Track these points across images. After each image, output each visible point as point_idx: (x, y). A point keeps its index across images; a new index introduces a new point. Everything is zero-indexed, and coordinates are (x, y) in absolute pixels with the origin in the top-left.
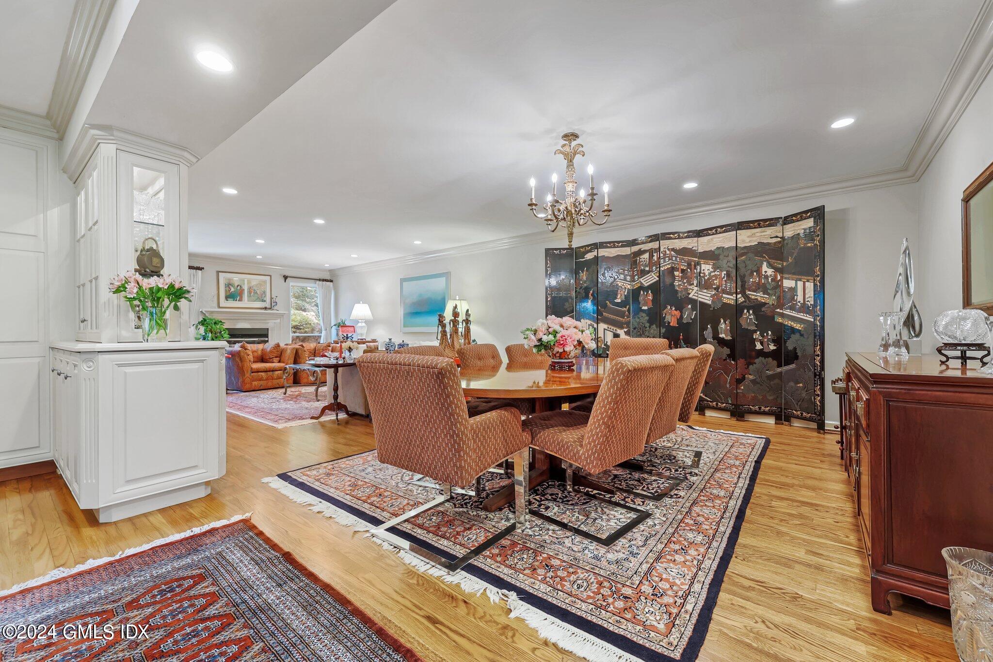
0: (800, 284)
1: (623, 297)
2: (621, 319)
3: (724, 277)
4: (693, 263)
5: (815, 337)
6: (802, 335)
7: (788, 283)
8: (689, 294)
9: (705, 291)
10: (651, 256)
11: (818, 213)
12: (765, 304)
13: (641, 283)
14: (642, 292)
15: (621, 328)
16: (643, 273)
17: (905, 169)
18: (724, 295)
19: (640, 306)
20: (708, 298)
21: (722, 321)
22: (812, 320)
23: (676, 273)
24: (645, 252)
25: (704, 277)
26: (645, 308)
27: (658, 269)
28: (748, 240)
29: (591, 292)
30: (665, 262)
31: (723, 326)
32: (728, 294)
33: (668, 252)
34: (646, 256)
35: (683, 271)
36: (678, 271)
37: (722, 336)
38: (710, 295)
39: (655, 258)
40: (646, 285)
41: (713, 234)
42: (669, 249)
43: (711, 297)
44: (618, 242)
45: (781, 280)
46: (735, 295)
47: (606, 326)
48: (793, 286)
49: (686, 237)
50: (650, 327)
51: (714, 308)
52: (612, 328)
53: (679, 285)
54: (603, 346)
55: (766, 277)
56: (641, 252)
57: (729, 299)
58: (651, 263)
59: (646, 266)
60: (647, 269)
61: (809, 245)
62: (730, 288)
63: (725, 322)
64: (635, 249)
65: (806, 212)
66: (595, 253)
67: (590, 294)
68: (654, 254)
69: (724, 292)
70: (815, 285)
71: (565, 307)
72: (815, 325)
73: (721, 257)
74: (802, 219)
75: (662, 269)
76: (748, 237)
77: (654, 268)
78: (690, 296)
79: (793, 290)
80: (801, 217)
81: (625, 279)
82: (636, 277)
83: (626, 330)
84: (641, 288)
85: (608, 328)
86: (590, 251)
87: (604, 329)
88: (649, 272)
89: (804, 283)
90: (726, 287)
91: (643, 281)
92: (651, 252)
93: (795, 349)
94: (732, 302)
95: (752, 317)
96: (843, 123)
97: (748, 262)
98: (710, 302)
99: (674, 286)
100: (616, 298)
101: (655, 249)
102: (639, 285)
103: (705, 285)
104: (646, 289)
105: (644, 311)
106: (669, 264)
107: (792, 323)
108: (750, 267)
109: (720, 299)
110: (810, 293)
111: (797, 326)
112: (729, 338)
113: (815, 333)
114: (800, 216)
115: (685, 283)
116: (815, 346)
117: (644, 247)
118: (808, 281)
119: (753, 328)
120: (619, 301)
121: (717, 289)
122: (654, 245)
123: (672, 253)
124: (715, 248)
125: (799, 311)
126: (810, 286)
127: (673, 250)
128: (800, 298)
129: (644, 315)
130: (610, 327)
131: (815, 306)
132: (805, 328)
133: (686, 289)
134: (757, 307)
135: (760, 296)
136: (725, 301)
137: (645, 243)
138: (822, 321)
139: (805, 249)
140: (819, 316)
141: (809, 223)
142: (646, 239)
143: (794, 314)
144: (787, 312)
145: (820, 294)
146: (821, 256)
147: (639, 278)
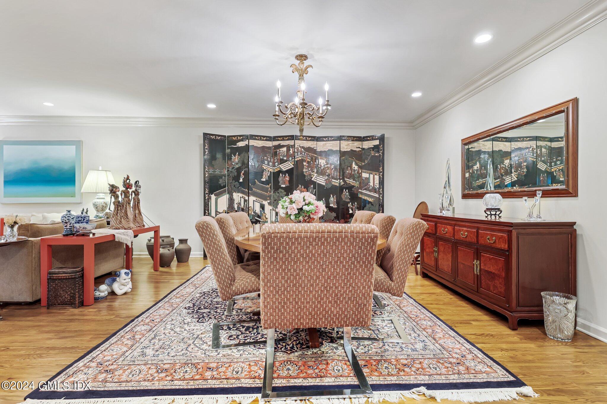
0: (372, 176)
1: (267, 177)
2: (266, 193)
3: (333, 169)
4: (314, 158)
5: (379, 206)
6: (372, 205)
7: (365, 175)
8: (312, 178)
9: (321, 176)
10: (288, 150)
11: (381, 138)
12: (354, 186)
13: (280, 168)
14: (281, 175)
15: (266, 200)
16: (282, 161)
17: (412, 122)
18: (333, 180)
19: (280, 184)
20: (323, 181)
21: (332, 196)
22: (378, 196)
23: (305, 163)
24: (283, 146)
25: (320, 167)
26: (284, 186)
27: (293, 160)
28: (346, 147)
29: (243, 172)
30: (298, 155)
31: (332, 199)
32: (335, 179)
33: (300, 149)
34: (285, 149)
35: (308, 162)
36: (305, 162)
38: (324, 179)
39: (291, 152)
40: (284, 170)
41: (326, 141)
42: (300, 147)
43: (325, 180)
44: (264, 137)
45: (361, 173)
46: (339, 180)
47: (254, 198)
48: (368, 177)
49: (310, 140)
51: (327, 188)
52: (259, 200)
53: (306, 172)
54: (253, 213)
55: (355, 170)
56: (280, 146)
57: (336, 183)
58: (288, 155)
59: (284, 156)
60: (285, 158)
61: (377, 154)
62: (337, 176)
63: (333, 196)
64: (276, 143)
65: (375, 136)
66: (246, 142)
68: (290, 149)
69: (333, 178)
70: (380, 177)
71: (220, 183)
72: (379, 199)
73: (331, 156)
74: (373, 139)
75: (296, 160)
76: (346, 145)
77: (290, 158)
78: (313, 179)
79: (368, 179)
80: (372, 138)
81: (268, 165)
82: (276, 164)
83: (269, 201)
84: (280, 171)
85: (257, 200)
86: (242, 140)
87: (254, 201)
88: (286, 161)
89: (374, 175)
90: (334, 175)
91: (282, 167)
92: (288, 147)
94: (337, 185)
95: (348, 194)
96: (417, 95)
97: (346, 161)
98: (324, 184)
99: (303, 172)
100: (262, 178)
101: (291, 145)
102: (279, 170)
103: (321, 173)
104: (284, 173)
105: (282, 188)
106: (300, 157)
107: (367, 198)
108: (347, 164)
109: (330, 182)
110: (377, 181)
111: (370, 200)
112: (336, 207)
113: (379, 204)
115: (309, 171)
116: (379, 210)
117: (283, 143)
118: (376, 174)
119: (348, 200)
120: (264, 180)
121: (328, 176)
122: (291, 143)
123: (302, 149)
124: (328, 150)
125: (370, 191)
126: (377, 177)
127: (303, 147)
128: (371, 184)
129: (283, 191)
130: (258, 199)
131: (379, 188)
132: (374, 201)
133: (310, 175)
134: (350, 188)
135: (351, 181)
136: (333, 183)
137: (283, 140)
138: (383, 197)
139: (374, 156)
140: (381, 194)
141: (377, 142)
142: (283, 138)
143: (368, 193)
144: (364, 192)
145: (382, 182)
146: (383, 161)
147: (279, 164)
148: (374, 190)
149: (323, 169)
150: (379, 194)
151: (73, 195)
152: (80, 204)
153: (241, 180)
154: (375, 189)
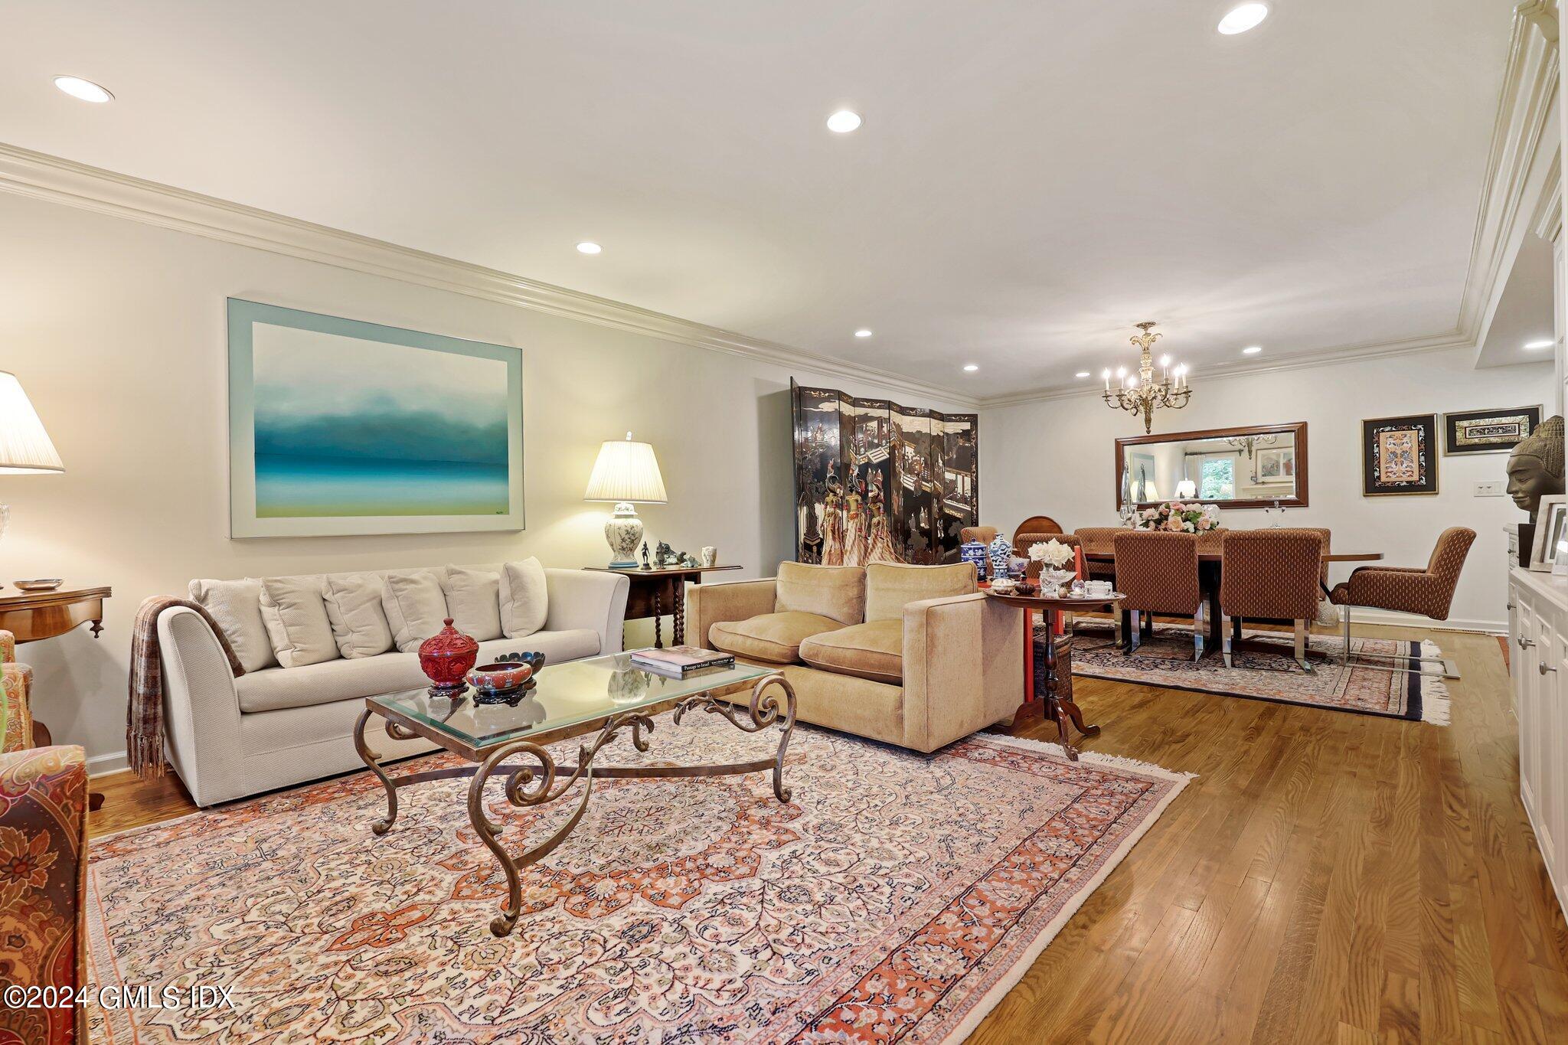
0: (960, 477)
3: (923, 464)
4: (903, 444)
6: (962, 523)
7: (949, 476)
10: (880, 427)
11: (973, 419)
13: (869, 459)
14: (870, 471)
16: (871, 446)
18: (923, 482)
20: (911, 484)
21: (922, 509)
22: (970, 509)
23: (896, 452)
24: (872, 419)
25: (908, 460)
27: (887, 444)
28: (933, 429)
30: (892, 436)
31: (923, 514)
32: (926, 481)
34: (874, 424)
35: (898, 450)
37: (922, 525)
38: (913, 481)
39: (885, 429)
40: (875, 462)
41: (913, 416)
43: (914, 483)
44: (851, 397)
45: (944, 472)
46: (930, 483)
48: (954, 478)
49: (901, 413)
51: (916, 495)
55: (940, 468)
56: (867, 418)
57: (927, 487)
58: (880, 436)
59: (874, 438)
60: (876, 441)
61: (966, 445)
62: (927, 475)
64: (861, 411)
65: (965, 416)
66: (836, 405)
67: (830, 465)
68: (883, 425)
69: (923, 479)
70: (972, 480)
72: (972, 513)
73: (920, 442)
74: (960, 421)
75: (891, 444)
76: (934, 426)
77: (883, 441)
78: (901, 480)
79: (954, 482)
82: (862, 449)
84: (868, 464)
86: (828, 400)
88: (878, 445)
89: (963, 476)
90: (923, 474)
91: (870, 456)
92: (881, 421)
93: (956, 535)
94: (929, 490)
95: (936, 505)
97: (934, 451)
98: (913, 489)
101: (884, 418)
102: (866, 461)
106: (893, 440)
107: (954, 512)
108: (934, 456)
109: (920, 486)
110: (968, 486)
111: (958, 515)
112: (927, 527)
113: (972, 521)
114: (960, 418)
115: (899, 465)
117: (871, 412)
118: (966, 475)
119: (937, 516)
121: (918, 475)
122: (883, 413)
123: (893, 427)
124: (915, 431)
125: (958, 501)
126: (968, 480)
127: (893, 423)
128: (960, 490)
131: (972, 498)
132: (964, 516)
133: (900, 472)
134: (938, 496)
136: (924, 488)
137: (872, 407)
138: (977, 511)
139: (964, 447)
140: (974, 506)
141: (967, 426)
142: (872, 403)
143: (955, 504)
144: (949, 502)
145: (975, 488)
146: (975, 455)
147: (866, 451)
148: (964, 500)
149: (912, 463)
150: (972, 506)
151: (502, 509)
152: (517, 535)
154: (966, 499)
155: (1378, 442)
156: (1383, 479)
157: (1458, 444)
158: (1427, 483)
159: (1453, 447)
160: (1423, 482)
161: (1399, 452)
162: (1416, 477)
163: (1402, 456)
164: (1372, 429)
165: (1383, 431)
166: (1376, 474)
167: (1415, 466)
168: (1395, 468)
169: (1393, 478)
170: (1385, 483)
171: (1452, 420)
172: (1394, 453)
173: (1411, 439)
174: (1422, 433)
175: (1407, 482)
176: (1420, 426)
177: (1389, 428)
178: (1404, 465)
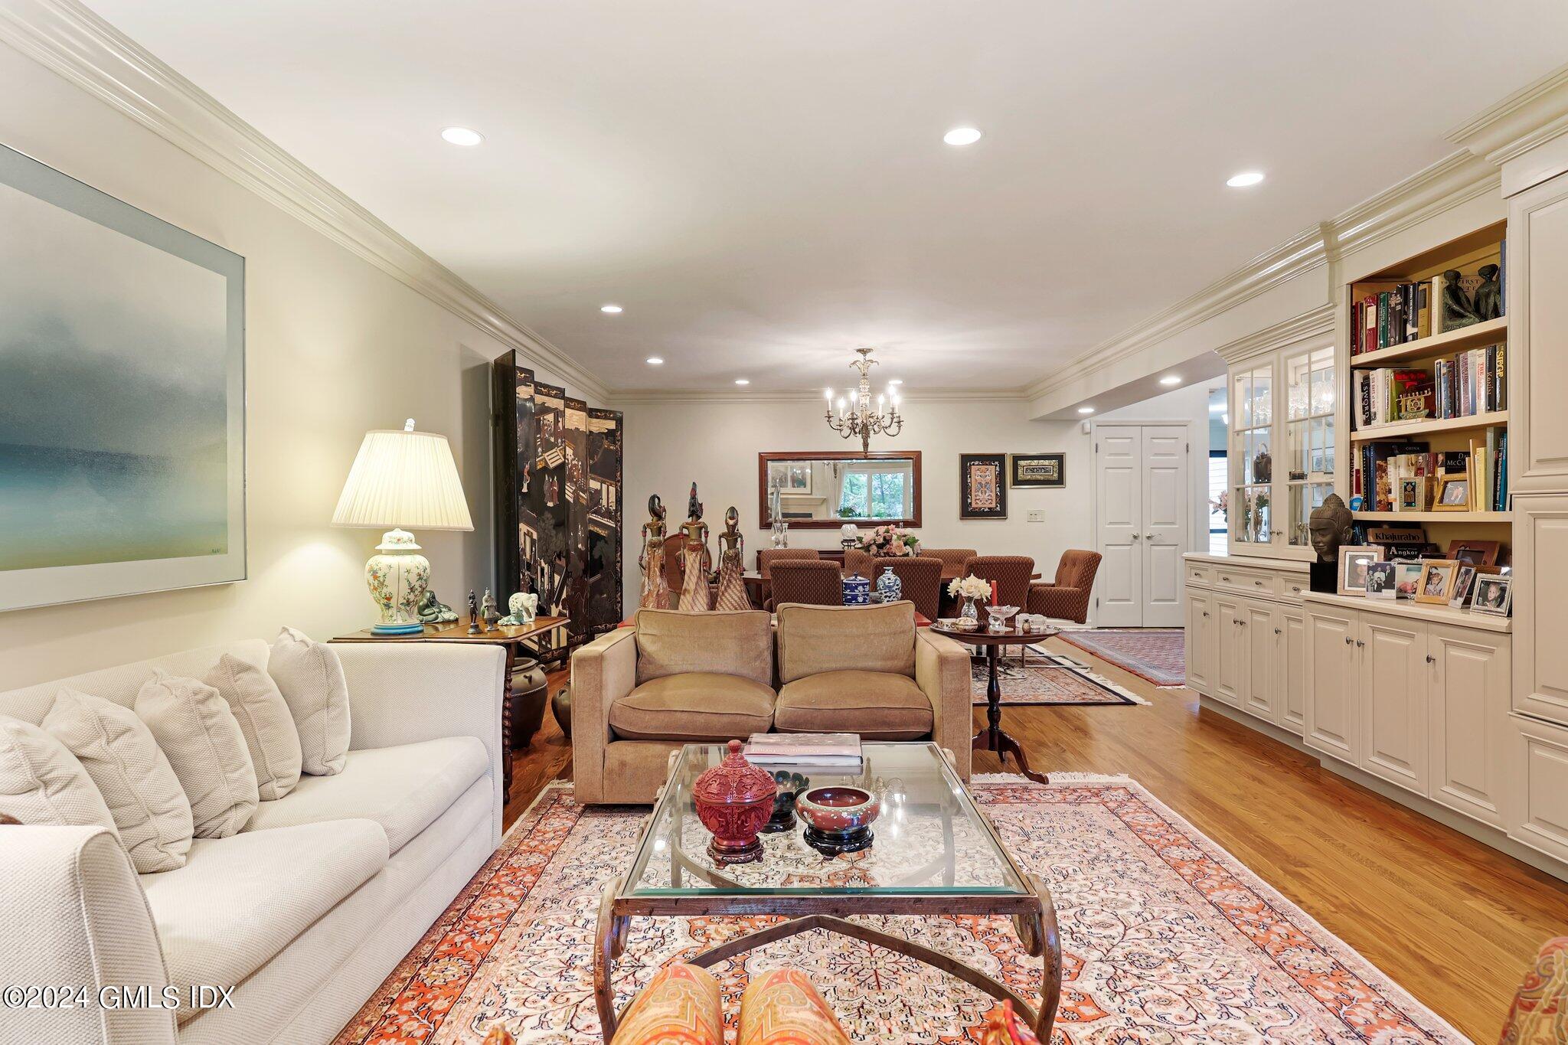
0: (604, 486)
3: (580, 469)
5: (616, 543)
6: (606, 542)
7: (594, 485)
9: (569, 484)
10: (556, 422)
11: (619, 417)
13: (546, 463)
14: (546, 478)
16: (547, 446)
17: (612, 393)
18: (580, 493)
19: (545, 500)
22: (614, 526)
24: (551, 411)
26: (550, 504)
27: (564, 445)
34: (551, 418)
37: (580, 546)
39: (560, 426)
40: (551, 466)
43: (572, 493)
48: (599, 488)
50: (556, 535)
51: (575, 509)
56: (547, 410)
58: (556, 433)
59: (551, 435)
60: (552, 440)
61: (612, 447)
62: (584, 484)
64: (543, 400)
65: (613, 412)
67: (526, 470)
68: (560, 419)
69: (581, 488)
70: (616, 490)
72: (616, 530)
74: (606, 418)
77: (559, 441)
79: (599, 492)
80: (605, 415)
82: (540, 450)
84: (545, 469)
88: (554, 446)
89: (608, 486)
90: (581, 482)
91: (547, 460)
92: (557, 415)
93: (601, 557)
98: (571, 500)
101: (561, 412)
102: (543, 465)
105: (549, 509)
107: (598, 529)
109: (577, 497)
110: (613, 499)
111: (603, 533)
112: (583, 549)
113: (616, 539)
116: (616, 552)
117: (547, 402)
118: (611, 484)
121: (576, 483)
125: (603, 516)
126: (612, 489)
128: (604, 502)
129: (549, 515)
131: (616, 511)
132: (608, 535)
136: (581, 500)
137: (548, 395)
138: (621, 528)
139: (608, 450)
140: (619, 521)
141: (611, 425)
142: (550, 390)
143: (599, 519)
144: (594, 517)
145: (619, 500)
146: (619, 461)
147: (543, 452)
148: (608, 514)
150: (616, 522)
153: (525, 490)
154: (610, 513)
155: (970, 473)
156: (974, 505)
157: (1019, 478)
158: (999, 512)
159: (1017, 482)
160: (998, 509)
161: (983, 483)
162: (994, 505)
163: (986, 486)
164: (967, 460)
165: (973, 464)
166: (969, 501)
167: (994, 495)
168: (981, 496)
169: (980, 505)
170: (974, 508)
171: (1016, 459)
172: (980, 483)
173: (991, 472)
174: (998, 469)
175: (989, 508)
176: (997, 463)
177: (977, 463)
178: (987, 494)
